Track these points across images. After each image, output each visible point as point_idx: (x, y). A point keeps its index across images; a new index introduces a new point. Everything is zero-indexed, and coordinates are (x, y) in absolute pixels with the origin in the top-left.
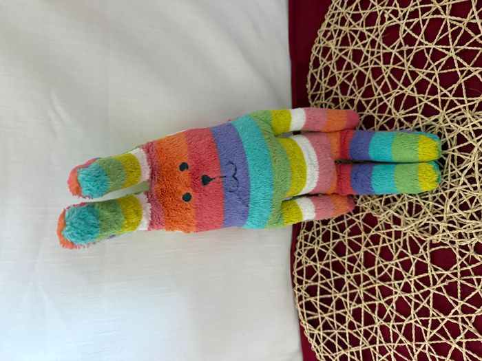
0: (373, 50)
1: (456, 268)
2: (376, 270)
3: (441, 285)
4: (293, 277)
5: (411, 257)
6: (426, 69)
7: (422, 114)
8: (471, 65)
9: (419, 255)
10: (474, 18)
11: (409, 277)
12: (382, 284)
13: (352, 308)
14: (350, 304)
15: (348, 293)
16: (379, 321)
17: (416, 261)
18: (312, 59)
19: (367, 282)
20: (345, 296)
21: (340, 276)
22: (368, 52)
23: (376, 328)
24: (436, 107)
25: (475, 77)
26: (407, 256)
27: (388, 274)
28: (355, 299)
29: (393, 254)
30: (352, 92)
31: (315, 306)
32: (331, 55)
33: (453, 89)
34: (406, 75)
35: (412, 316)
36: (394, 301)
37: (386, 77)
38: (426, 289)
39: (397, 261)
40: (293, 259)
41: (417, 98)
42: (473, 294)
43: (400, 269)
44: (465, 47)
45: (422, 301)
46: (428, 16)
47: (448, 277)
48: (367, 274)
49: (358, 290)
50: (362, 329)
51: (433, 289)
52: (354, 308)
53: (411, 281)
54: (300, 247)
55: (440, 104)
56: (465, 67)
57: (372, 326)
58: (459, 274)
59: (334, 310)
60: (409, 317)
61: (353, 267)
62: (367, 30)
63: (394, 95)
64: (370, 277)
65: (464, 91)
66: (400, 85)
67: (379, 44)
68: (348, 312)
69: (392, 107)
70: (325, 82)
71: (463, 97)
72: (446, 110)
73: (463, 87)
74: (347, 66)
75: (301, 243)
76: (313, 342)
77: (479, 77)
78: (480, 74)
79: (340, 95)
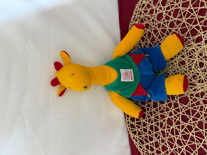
0: (153, 23)
1: (189, 104)
2: (158, 109)
3: (184, 111)
5: (172, 101)
6: (175, 28)
8: (192, 24)
9: (175, 100)
10: (191, 7)
11: (172, 110)
12: (161, 114)
14: (149, 124)
15: (147, 119)
16: (160, 129)
17: (174, 103)
18: (129, 29)
19: (155, 114)
20: (146, 121)
22: (151, 24)
26: (170, 101)
27: (163, 109)
30: (146, 40)
33: (186, 34)
34: (167, 31)
35: (174, 125)
36: (166, 120)
37: (159, 33)
38: (179, 113)
42: (197, 113)
43: (168, 107)
44: (189, 18)
46: (174, 8)
47: (187, 108)
49: (152, 118)
53: (172, 111)
58: (191, 106)
60: (173, 126)
61: (149, 109)
62: (150, 16)
63: (163, 39)
64: (156, 112)
65: (190, 34)
66: (165, 35)
67: (156, 21)
71: (190, 37)
76: (134, 141)
77: (195, 28)
78: (195, 27)
79: (142, 42)
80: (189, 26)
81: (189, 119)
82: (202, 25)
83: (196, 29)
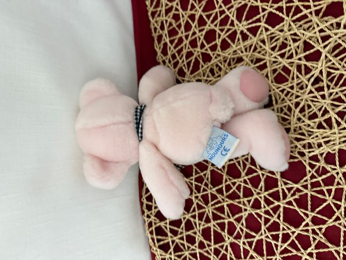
4: (142, 204)
7: (266, 23)
13: (202, 227)
23: (227, 246)
24: (280, 14)
28: (204, 219)
29: (241, 171)
31: (165, 230)
39: (246, 178)
45: (273, 216)
48: (215, 193)
50: (212, 248)
51: (283, 203)
55: (285, 11)
57: (222, 244)
59: (184, 231)
68: (198, 232)
69: (234, 19)
72: (292, 17)
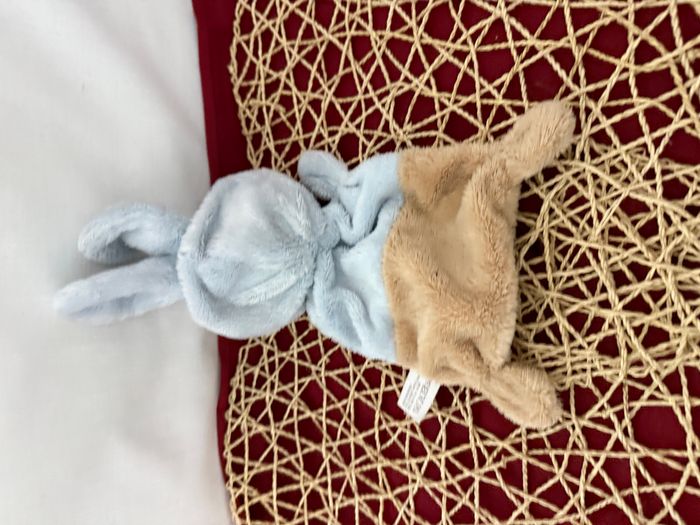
1: (520, 436)
3: (494, 467)
5: (439, 413)
6: (454, 41)
7: (446, 131)
8: (536, 35)
9: (452, 410)
12: (387, 463)
13: (338, 506)
14: (334, 500)
15: (329, 478)
17: (447, 421)
18: (238, 14)
19: (362, 458)
20: (324, 485)
21: (313, 447)
24: (471, 119)
25: (543, 60)
27: (399, 444)
28: (343, 490)
30: (317, 86)
31: (270, 510)
32: (274, 6)
33: (502, 84)
34: (416, 54)
35: (444, 522)
36: (411, 495)
37: (379, 55)
38: (467, 473)
39: (414, 421)
40: (222, 426)
41: (436, 102)
42: (551, 482)
43: (420, 437)
45: (461, 497)
47: (505, 452)
48: (362, 443)
49: (347, 474)
51: (479, 474)
52: (341, 506)
53: (440, 461)
54: (238, 399)
55: (479, 113)
56: (526, 39)
58: (524, 446)
59: (306, 511)
61: (337, 430)
63: (394, 93)
64: (368, 449)
65: (523, 89)
66: (405, 72)
68: (331, 516)
69: (390, 117)
70: (264, 62)
71: (521, 99)
72: (491, 126)
73: (522, 81)
74: (305, 31)
75: (238, 392)
77: (551, 60)
78: (553, 53)
79: (294, 89)
80: (523, 43)
81: (515, 508)
82: (584, 49)
83: (556, 67)
